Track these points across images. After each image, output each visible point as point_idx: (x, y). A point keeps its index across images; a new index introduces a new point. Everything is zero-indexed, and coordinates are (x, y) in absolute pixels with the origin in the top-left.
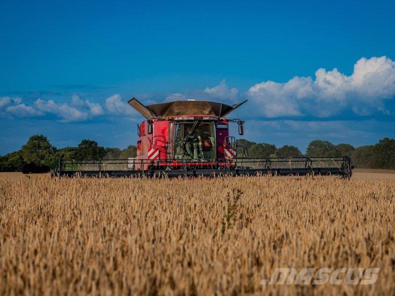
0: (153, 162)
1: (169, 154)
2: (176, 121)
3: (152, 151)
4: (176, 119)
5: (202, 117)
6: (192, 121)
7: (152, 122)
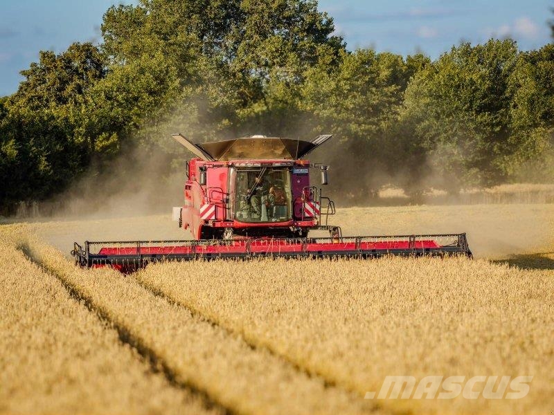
0: (206, 221)
1: (229, 209)
2: (237, 167)
3: (206, 206)
4: (237, 165)
5: (271, 163)
6: (258, 168)
7: (206, 169)
